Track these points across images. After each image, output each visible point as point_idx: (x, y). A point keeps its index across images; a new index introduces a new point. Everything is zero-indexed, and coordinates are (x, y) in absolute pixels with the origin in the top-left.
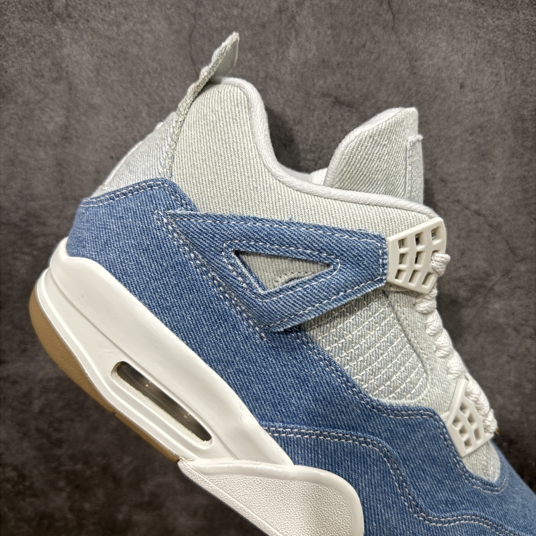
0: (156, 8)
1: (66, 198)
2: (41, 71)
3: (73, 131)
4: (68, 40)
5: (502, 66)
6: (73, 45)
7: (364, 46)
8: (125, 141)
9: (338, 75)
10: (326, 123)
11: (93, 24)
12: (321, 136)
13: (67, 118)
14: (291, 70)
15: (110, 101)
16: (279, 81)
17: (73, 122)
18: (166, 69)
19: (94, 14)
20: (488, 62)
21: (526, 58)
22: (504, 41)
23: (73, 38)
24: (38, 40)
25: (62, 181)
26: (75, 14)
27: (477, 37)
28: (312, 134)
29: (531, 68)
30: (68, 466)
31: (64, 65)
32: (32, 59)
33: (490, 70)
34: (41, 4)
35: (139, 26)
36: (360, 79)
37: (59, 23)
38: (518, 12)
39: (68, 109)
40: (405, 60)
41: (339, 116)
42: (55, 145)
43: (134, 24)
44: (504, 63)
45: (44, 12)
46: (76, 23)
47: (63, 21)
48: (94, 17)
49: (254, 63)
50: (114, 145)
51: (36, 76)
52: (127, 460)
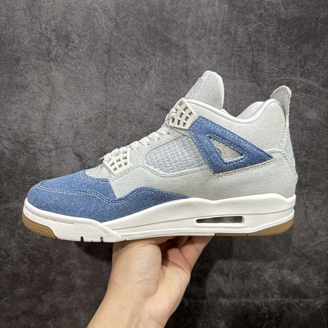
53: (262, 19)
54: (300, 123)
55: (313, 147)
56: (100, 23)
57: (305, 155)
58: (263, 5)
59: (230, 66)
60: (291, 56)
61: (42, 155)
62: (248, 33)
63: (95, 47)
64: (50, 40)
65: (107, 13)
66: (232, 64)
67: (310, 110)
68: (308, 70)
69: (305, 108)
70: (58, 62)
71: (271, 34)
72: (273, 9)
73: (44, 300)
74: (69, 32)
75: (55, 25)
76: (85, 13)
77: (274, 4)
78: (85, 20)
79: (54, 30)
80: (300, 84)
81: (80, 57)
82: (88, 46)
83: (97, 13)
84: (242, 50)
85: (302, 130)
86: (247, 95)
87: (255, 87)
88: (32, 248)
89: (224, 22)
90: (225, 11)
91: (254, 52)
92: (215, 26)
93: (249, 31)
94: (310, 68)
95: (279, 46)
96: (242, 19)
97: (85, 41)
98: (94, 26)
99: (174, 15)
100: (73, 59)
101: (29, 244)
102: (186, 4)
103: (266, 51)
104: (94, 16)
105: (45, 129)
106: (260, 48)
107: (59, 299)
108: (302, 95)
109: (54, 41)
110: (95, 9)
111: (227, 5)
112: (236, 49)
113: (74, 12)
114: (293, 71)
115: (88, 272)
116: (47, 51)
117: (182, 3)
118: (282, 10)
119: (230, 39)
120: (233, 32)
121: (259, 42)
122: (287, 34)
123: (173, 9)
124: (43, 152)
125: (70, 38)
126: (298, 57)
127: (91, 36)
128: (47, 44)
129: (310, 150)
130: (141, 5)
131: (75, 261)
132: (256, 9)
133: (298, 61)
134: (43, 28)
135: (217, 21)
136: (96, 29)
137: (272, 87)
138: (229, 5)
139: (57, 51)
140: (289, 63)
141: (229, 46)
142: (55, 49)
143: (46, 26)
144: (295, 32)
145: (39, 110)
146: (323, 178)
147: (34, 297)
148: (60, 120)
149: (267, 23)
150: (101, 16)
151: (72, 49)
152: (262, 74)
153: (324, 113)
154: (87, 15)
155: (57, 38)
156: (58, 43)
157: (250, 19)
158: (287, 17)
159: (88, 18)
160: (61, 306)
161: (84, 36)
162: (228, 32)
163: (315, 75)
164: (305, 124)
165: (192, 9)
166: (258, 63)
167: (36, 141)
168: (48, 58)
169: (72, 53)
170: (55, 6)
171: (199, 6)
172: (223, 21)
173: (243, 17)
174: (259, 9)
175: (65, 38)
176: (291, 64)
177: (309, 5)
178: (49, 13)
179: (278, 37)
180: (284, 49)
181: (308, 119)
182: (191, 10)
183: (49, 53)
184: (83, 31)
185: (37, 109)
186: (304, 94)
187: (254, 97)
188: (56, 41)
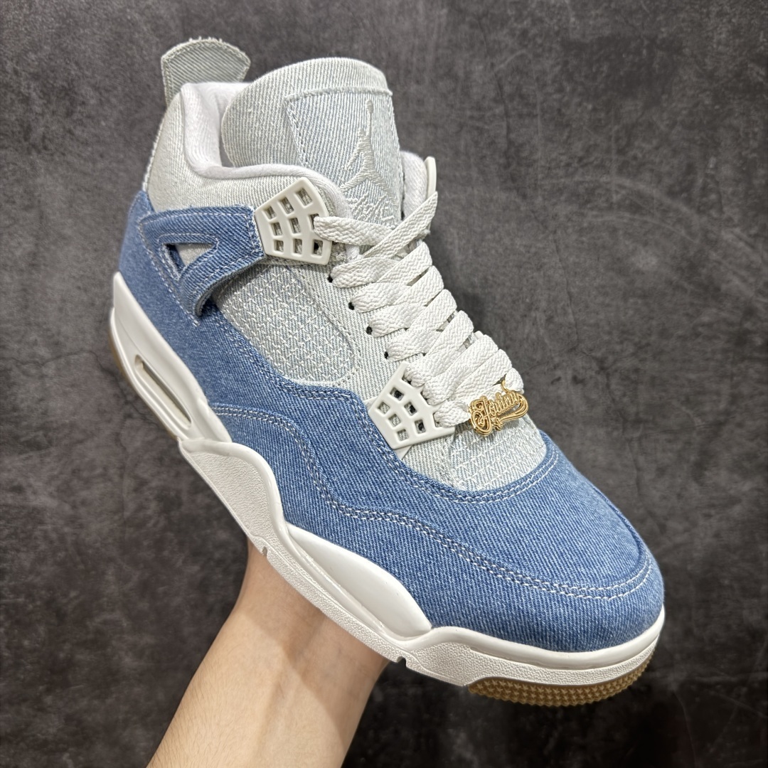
0: (133, 149)
1: (29, 324)
2: (12, 197)
3: (41, 259)
4: (43, 171)
5: (456, 235)
6: (48, 176)
8: (94, 273)
11: (69, 158)
13: (36, 245)
15: (81, 233)
17: (42, 249)
19: (70, 148)
21: (479, 230)
22: (459, 214)
23: (47, 169)
24: (11, 167)
25: (26, 307)
26: (51, 147)
29: (482, 240)
30: (10, 599)
31: (36, 194)
32: (4, 185)
34: (17, 133)
35: (114, 165)
37: (34, 153)
38: (473, 188)
39: (37, 238)
42: (22, 270)
43: (110, 163)
44: (458, 234)
45: (20, 142)
46: (52, 155)
47: (39, 152)
48: (71, 152)
50: (82, 276)
51: (7, 202)
52: (73, 594)
53: (526, 43)
54: (621, 282)
55: (650, 335)
56: (147, 58)
57: (633, 354)
58: (529, 9)
59: (457, 153)
60: (596, 127)
61: (24, 373)
62: (496, 75)
63: (137, 116)
64: (26, 100)
65: (162, 32)
66: (462, 148)
67: (643, 252)
68: (635, 158)
69: (631, 248)
70: (50, 152)
71: (549, 78)
72: (551, 19)
73: (50, 706)
74: (72, 80)
75: (36, 63)
76: (109, 34)
77: (554, 6)
78: (109, 50)
79: (35, 77)
80: (617, 192)
81: (101, 138)
82: (121, 112)
83: (139, 32)
84: (483, 116)
85: (625, 298)
86: (498, 221)
87: (515, 202)
88: (15, 591)
89: (440, 51)
90: (440, 25)
91: (511, 120)
92: (418, 60)
93: (498, 72)
94: (640, 155)
95: (567, 105)
96: (482, 43)
97: (114, 100)
98: (133, 64)
99: (322, 35)
100: (86, 143)
101: (6, 582)
102: (349, 9)
103: (539, 117)
104: (131, 42)
105: (29, 311)
106: (525, 111)
107: (84, 703)
108: (622, 218)
109: (37, 102)
110: (133, 24)
111: (445, 11)
112: (468, 113)
113: (82, 31)
114: (602, 161)
115: (148, 639)
116: (21, 126)
117: (338, 8)
118: (573, 20)
119: (454, 90)
120: (461, 74)
121: (522, 97)
122: (586, 77)
123: (320, 21)
124: (25, 367)
125: (76, 93)
126: (611, 129)
127: (127, 89)
128: (21, 110)
129: (644, 342)
130: (243, 14)
131: (117, 615)
132: (513, 19)
133: (613, 139)
134: (10, 71)
135: (423, 49)
136: (137, 72)
137: (554, 200)
138: (450, 11)
139: (47, 127)
140: (592, 143)
141: (452, 106)
142: (42, 122)
143: (15, 66)
144: (602, 72)
145: (11, 267)
146: (675, 403)
147: (25, 700)
148: (63, 291)
149: (539, 51)
150: (147, 41)
151: (81, 120)
152: (531, 170)
153: (674, 257)
154: (115, 39)
155: (45, 94)
156: (47, 108)
157: (499, 43)
158: (584, 36)
159: (118, 45)
160: (90, 719)
161: (110, 88)
162: (450, 74)
163: (652, 170)
164: (632, 282)
165: (365, 21)
166: (522, 145)
167: (8, 341)
168: (25, 144)
169: (83, 131)
170: (35, 19)
171: (381, 12)
172: (437, 47)
173: (482, 37)
174: (519, 18)
175: (63, 95)
176: (596, 145)
177: (634, 7)
178: (22, 36)
179: (565, 84)
180: (579, 110)
181: (638, 272)
182: (361, 24)
183: (27, 131)
184: (107, 76)
185: (6, 265)
186: (627, 215)
187: (513, 225)
188: (41, 102)
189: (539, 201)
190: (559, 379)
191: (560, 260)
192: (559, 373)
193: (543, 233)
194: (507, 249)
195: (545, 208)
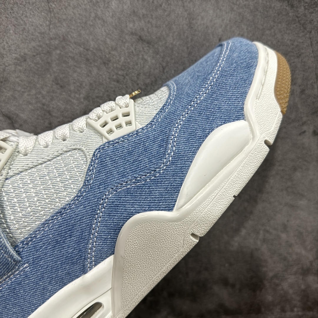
5: (245, 30)
7: (161, 6)
9: (143, 22)
10: (133, 52)
12: (129, 61)
14: (113, 15)
16: (104, 21)
18: (29, 3)
20: (237, 27)
21: (261, 27)
22: (248, 15)
27: (232, 10)
28: (123, 58)
29: (263, 35)
33: (238, 32)
36: (156, 27)
40: (186, 19)
41: (141, 49)
44: (247, 29)
49: (88, 7)
189: (301, 10)
190: (305, 132)
191: (313, 52)
192: (305, 128)
193: (303, 32)
194: (279, 41)
195: (305, 15)
